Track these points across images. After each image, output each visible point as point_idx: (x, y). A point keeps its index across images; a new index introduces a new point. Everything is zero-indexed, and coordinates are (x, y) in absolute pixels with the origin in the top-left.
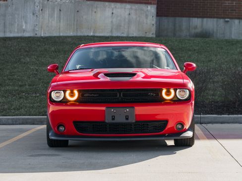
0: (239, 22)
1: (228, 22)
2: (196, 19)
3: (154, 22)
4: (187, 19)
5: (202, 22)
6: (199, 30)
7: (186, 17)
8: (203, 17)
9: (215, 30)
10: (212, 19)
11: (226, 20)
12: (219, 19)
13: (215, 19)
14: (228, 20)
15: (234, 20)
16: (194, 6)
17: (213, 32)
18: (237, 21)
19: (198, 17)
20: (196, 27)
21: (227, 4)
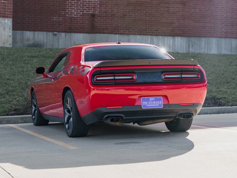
0: (65, 35)
1: (56, 34)
2: (29, 32)
3: (11, 34)
4: (21, 32)
5: (34, 35)
6: (31, 42)
7: (20, 30)
8: (34, 30)
9: (45, 42)
10: (42, 32)
11: (55, 33)
12: (48, 33)
13: (45, 32)
14: (56, 33)
15: (61, 33)
16: (27, 20)
17: (44, 44)
18: (63, 34)
19: (30, 31)
20: (28, 40)
21: (55, 20)
